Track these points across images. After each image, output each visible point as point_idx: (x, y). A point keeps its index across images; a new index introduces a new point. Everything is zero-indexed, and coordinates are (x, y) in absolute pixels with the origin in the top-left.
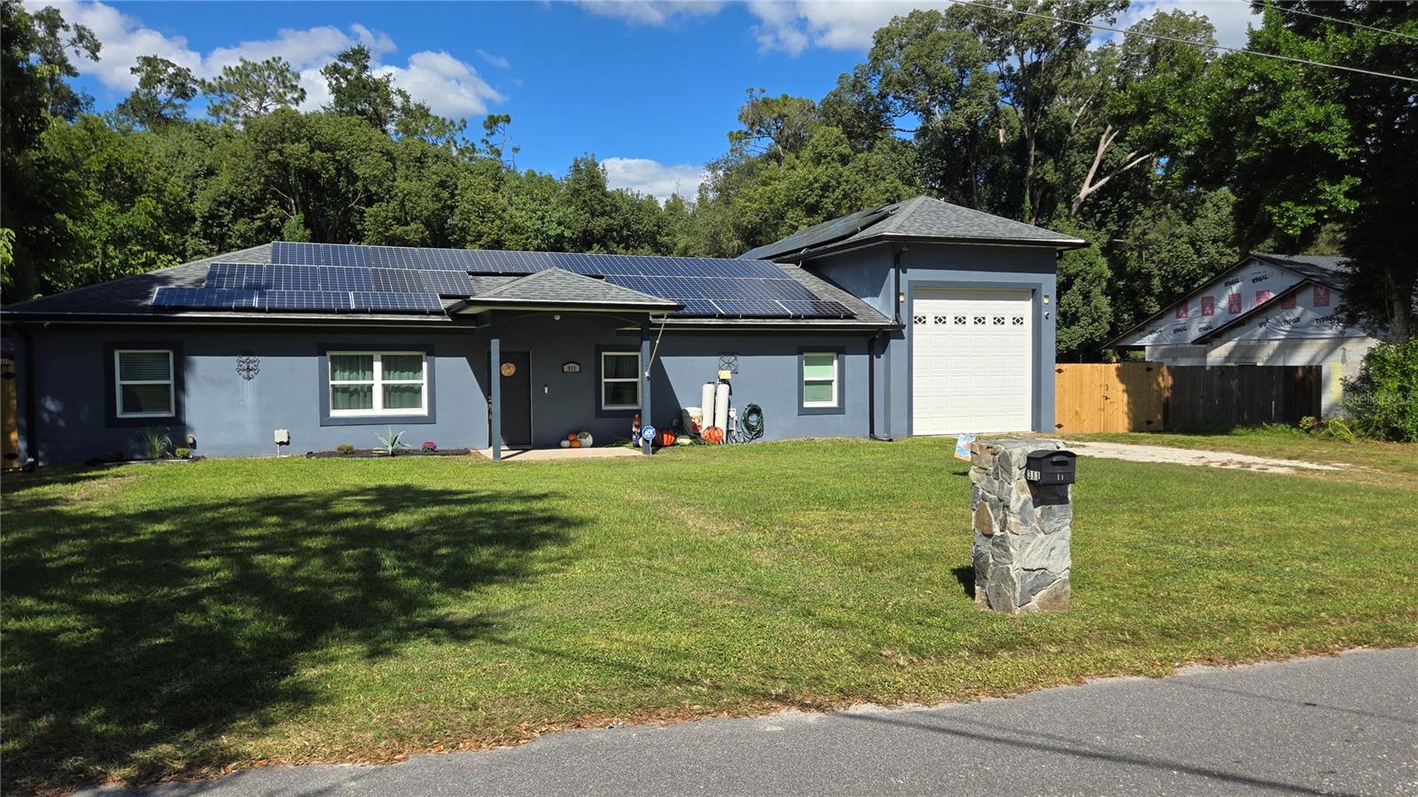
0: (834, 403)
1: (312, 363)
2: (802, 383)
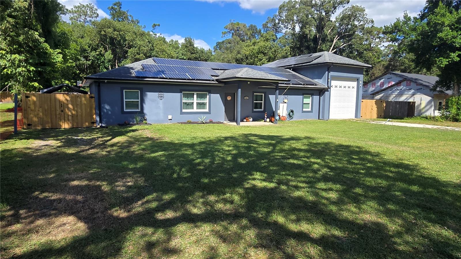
0: (310, 110)
1: (178, 95)
2: (303, 104)
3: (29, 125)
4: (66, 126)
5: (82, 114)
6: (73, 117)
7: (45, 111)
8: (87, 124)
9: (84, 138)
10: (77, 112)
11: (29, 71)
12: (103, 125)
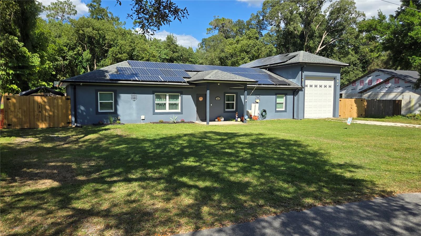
3: (9, 125)
4: (43, 126)
5: (58, 114)
6: (50, 117)
7: (25, 112)
8: (63, 124)
9: (60, 136)
10: (54, 113)
11: (8, 74)
12: (78, 125)
